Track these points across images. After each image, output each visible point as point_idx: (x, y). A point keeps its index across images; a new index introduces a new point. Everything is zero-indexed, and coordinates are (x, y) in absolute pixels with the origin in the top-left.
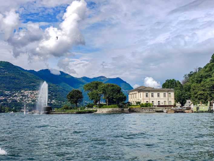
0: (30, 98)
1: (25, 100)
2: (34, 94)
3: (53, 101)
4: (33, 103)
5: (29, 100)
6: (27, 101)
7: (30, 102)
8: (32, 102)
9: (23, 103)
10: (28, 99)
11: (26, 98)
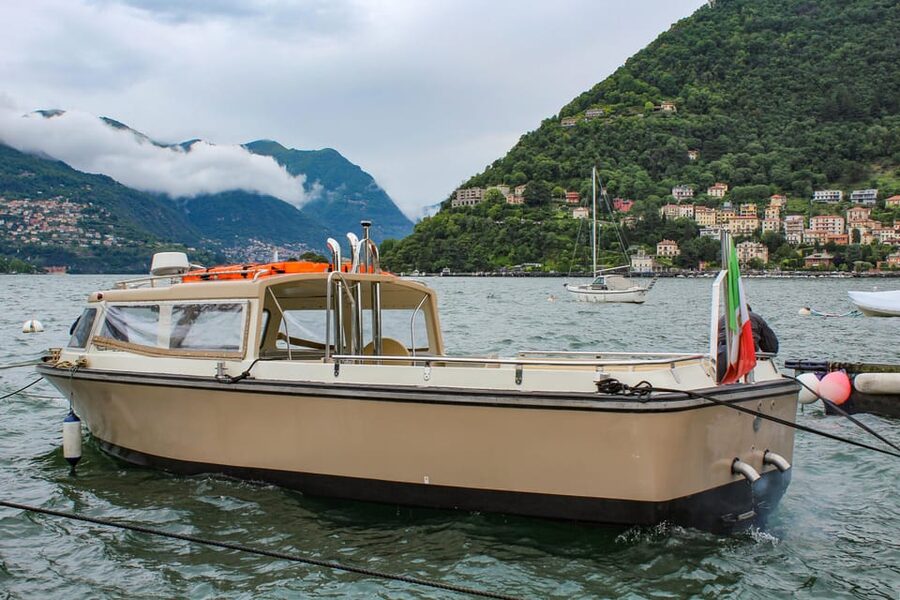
0: (31, 225)
1: (15, 233)
2: (44, 215)
3: (110, 237)
4: (44, 244)
5: (30, 233)
6: (23, 238)
7: (34, 239)
8: (42, 240)
9: (10, 243)
10: (25, 228)
11: (18, 227)
